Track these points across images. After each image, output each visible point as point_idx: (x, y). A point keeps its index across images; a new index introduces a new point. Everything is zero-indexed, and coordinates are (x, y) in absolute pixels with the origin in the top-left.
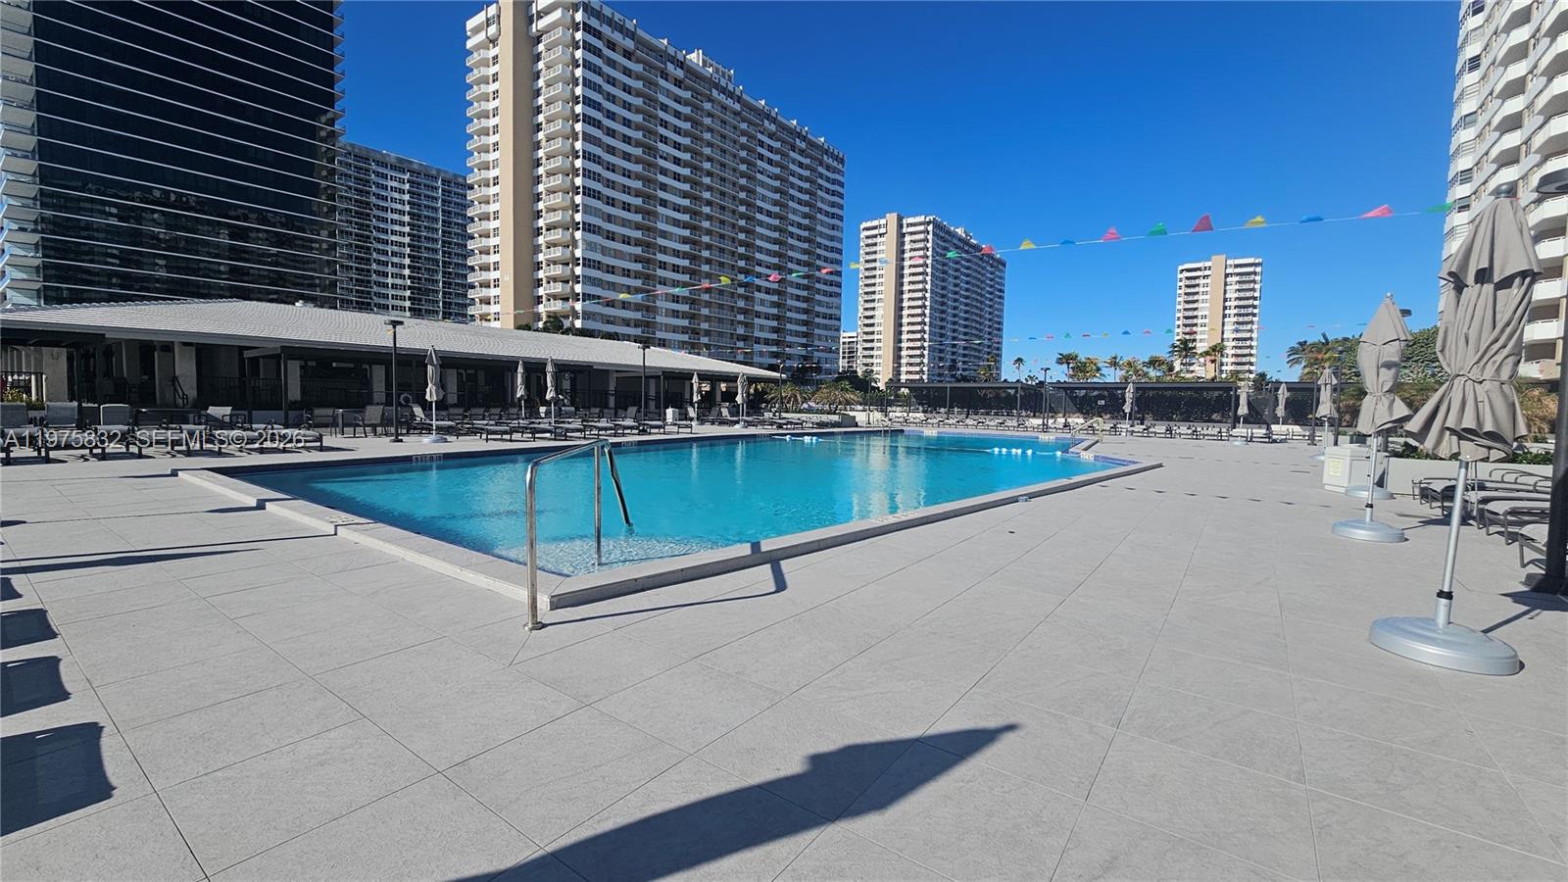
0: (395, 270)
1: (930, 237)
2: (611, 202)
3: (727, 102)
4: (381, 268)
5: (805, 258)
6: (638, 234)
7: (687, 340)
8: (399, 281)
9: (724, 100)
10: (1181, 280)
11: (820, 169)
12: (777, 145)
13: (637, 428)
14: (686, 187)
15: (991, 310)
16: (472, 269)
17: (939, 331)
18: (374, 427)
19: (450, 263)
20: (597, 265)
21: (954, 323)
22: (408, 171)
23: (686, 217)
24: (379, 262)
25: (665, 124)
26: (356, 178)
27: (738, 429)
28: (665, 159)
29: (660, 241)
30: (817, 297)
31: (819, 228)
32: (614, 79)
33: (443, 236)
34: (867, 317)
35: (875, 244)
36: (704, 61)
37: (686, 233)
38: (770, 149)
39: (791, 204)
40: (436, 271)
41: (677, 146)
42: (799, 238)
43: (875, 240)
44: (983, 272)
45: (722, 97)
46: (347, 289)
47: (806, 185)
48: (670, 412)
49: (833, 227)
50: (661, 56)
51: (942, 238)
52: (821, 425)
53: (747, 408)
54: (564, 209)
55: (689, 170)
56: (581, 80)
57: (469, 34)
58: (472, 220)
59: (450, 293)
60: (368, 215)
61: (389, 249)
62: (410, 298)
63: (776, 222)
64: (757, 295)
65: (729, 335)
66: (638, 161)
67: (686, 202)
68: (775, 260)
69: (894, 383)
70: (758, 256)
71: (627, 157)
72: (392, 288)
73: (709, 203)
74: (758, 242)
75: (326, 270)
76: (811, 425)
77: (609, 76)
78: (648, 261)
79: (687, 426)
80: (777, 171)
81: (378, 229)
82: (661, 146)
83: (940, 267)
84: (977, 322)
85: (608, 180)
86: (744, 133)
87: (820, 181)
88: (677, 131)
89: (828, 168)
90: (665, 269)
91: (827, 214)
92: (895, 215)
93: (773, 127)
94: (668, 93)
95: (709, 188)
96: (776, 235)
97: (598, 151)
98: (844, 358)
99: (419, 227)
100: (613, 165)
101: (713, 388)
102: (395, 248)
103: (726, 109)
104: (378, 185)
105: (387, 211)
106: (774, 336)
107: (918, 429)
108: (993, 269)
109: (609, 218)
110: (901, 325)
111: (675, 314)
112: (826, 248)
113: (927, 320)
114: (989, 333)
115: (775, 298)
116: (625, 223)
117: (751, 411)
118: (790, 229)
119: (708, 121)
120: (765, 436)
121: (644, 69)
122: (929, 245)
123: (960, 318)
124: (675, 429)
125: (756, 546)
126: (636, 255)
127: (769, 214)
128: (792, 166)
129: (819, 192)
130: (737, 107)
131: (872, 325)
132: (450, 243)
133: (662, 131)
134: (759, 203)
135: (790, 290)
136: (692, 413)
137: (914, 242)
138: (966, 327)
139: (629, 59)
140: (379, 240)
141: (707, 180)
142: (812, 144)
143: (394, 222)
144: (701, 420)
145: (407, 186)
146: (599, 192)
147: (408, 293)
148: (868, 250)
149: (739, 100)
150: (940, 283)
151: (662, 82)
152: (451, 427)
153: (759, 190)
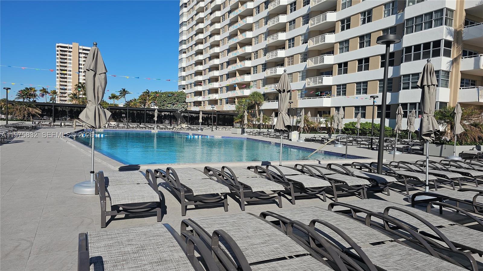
10: (58, 51)
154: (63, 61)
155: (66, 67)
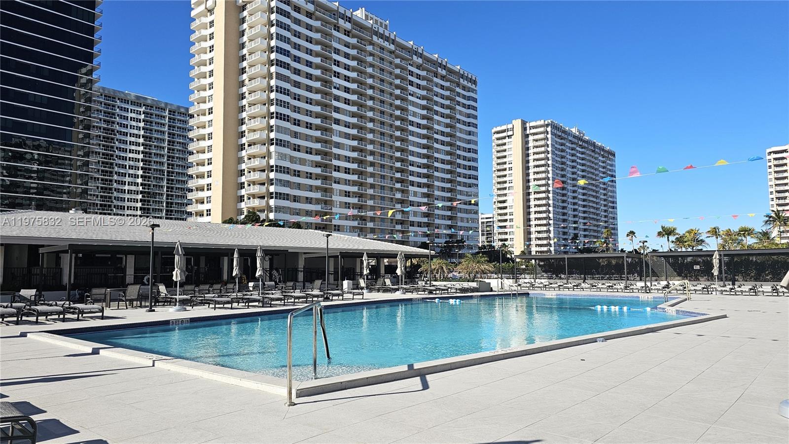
0: (131, 180)
1: (549, 136)
2: (297, 123)
3: (383, 44)
4: (120, 179)
5: (448, 158)
6: (318, 146)
7: (357, 225)
8: (133, 188)
9: (382, 43)
10: (770, 161)
11: (458, 90)
12: (423, 73)
13: (322, 296)
14: (354, 109)
15: (605, 192)
16: (191, 177)
17: (561, 210)
18: (131, 301)
19: (173, 173)
20: (286, 171)
21: (575, 204)
22: (144, 105)
23: (354, 132)
24: (118, 174)
25: (337, 63)
26: (105, 112)
27: (398, 295)
28: (338, 89)
29: (335, 151)
30: (459, 188)
31: (458, 134)
32: (299, 33)
33: (169, 152)
34: (500, 202)
35: (505, 144)
36: (366, 16)
37: (355, 143)
38: (418, 77)
39: (436, 117)
40: (162, 179)
41: (347, 79)
42: (443, 143)
43: (504, 141)
44: (596, 161)
45: (380, 41)
46: (94, 195)
47: (447, 102)
48: (346, 283)
49: (470, 133)
50: (334, 14)
51: (559, 136)
52: (463, 290)
53: (405, 278)
54: (261, 130)
55: (356, 96)
56: (274, 35)
57: (192, 6)
58: (192, 140)
59: (172, 196)
60: (113, 139)
61: (127, 163)
62: (141, 200)
63: (424, 132)
64: (411, 188)
65: (390, 221)
66: (318, 91)
67: (354, 120)
68: (425, 161)
69: (526, 254)
70: (411, 158)
71: (309, 89)
72: (128, 193)
73: (372, 120)
74: (411, 148)
75: (79, 182)
76: (455, 291)
77: (295, 31)
78: (326, 166)
79: (359, 294)
80: (424, 93)
81: (120, 149)
82: (335, 80)
83: (559, 159)
84: (594, 202)
85: (295, 107)
86: (397, 66)
87: (458, 99)
88: (347, 68)
89: (464, 88)
90: (339, 171)
91: (464, 123)
92: (519, 121)
93: (420, 61)
94: (340, 41)
95: (372, 109)
96: (424, 141)
97: (287, 86)
98: (483, 235)
99: (151, 146)
100: (299, 95)
101: (378, 262)
102: (132, 163)
103: (383, 49)
104: (121, 117)
105: (127, 136)
106: (425, 220)
107: (542, 292)
108: (604, 159)
109: (296, 135)
110: (529, 207)
111: (347, 205)
112: (465, 149)
113: (551, 202)
114: (605, 211)
115: (425, 190)
116: (307, 138)
117: (408, 280)
118: (436, 136)
119: (370, 59)
120: (418, 300)
121: (322, 25)
122: (549, 142)
123: (579, 199)
124: (351, 296)
125: (411, 367)
126: (316, 162)
127: (419, 126)
128: (435, 89)
129: (458, 107)
130: (392, 47)
131: (505, 208)
132: (173, 157)
133: (335, 68)
134: (411, 118)
135: (436, 183)
136: (362, 283)
137: (536, 140)
138: (584, 206)
139: (311, 18)
140: (119, 157)
141: (370, 103)
142: (451, 71)
143: (131, 143)
144: (370, 289)
145: (142, 117)
146: (288, 116)
147: (140, 197)
148: (499, 148)
149: (393, 42)
150: (560, 172)
151: (335, 33)
152: (187, 300)
153: (411, 108)
154: (780, 175)
155: (786, 186)
